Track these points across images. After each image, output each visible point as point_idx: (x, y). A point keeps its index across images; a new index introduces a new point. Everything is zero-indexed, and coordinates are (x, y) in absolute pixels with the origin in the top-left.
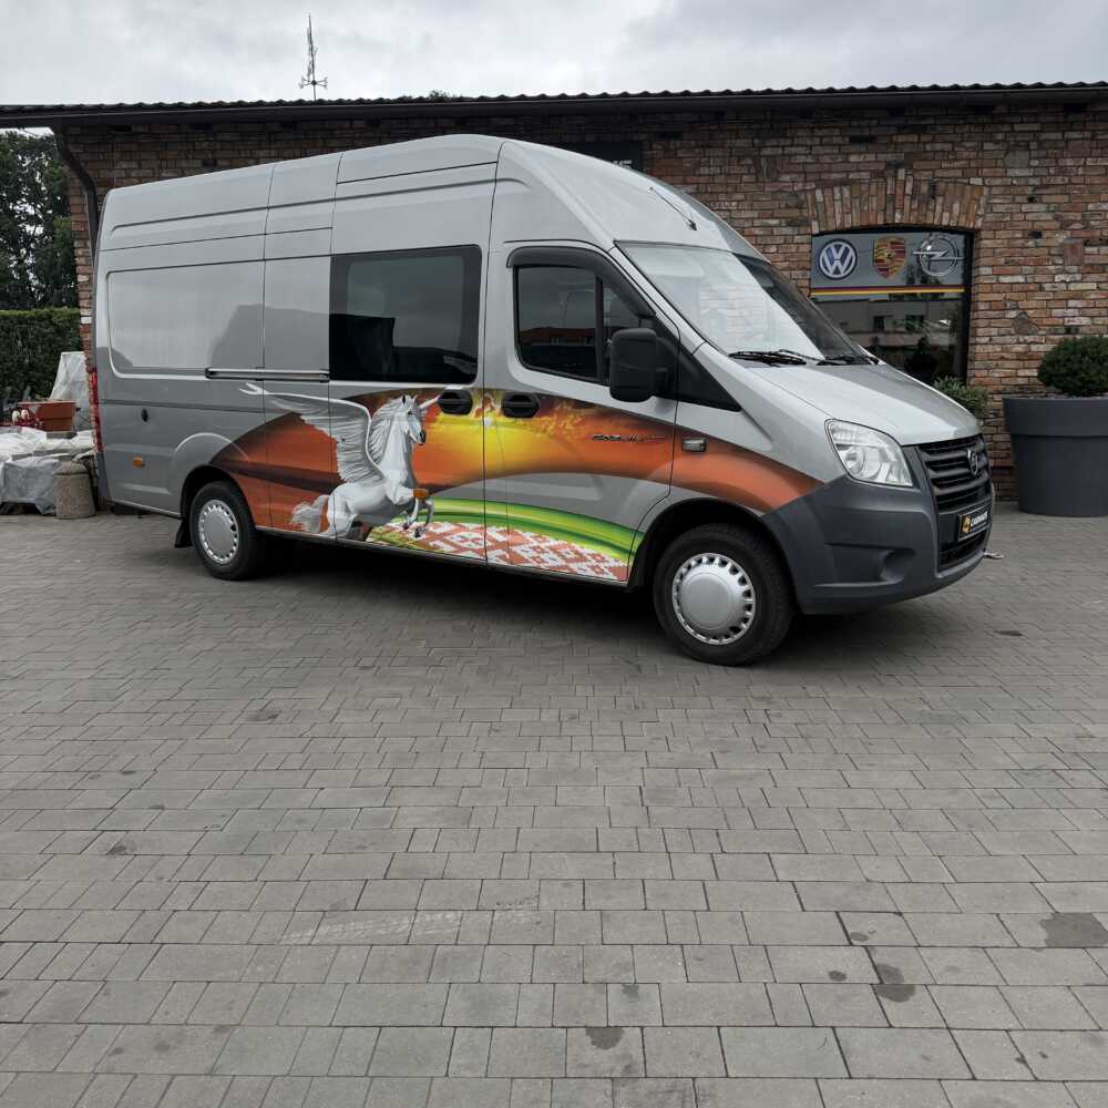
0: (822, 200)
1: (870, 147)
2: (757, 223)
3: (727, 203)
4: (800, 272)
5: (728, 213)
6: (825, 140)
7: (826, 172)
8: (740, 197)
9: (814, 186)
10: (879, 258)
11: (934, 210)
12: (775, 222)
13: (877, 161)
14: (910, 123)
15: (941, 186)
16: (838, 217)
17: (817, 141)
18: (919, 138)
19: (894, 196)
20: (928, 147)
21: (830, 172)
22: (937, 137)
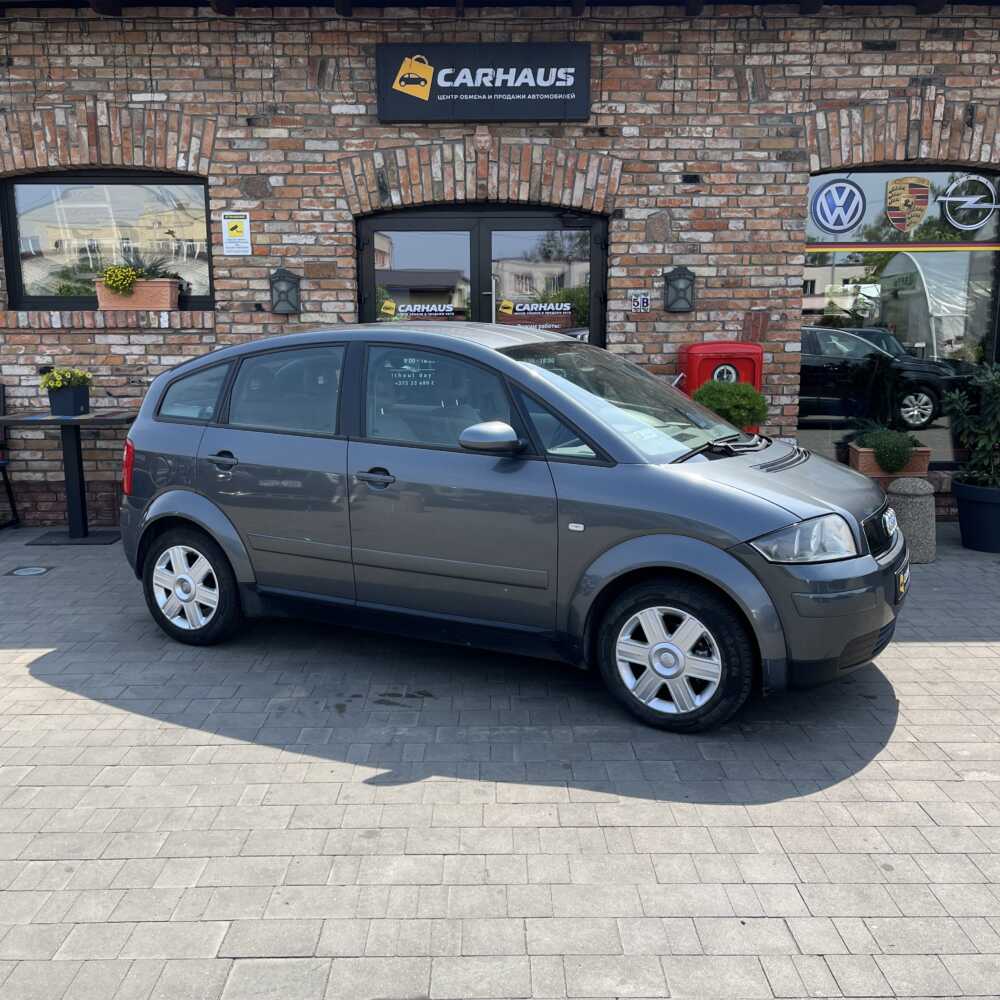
0: (825, 127)
1: (890, 56)
2: (739, 155)
3: (700, 129)
4: (795, 221)
5: (700, 142)
6: (830, 46)
7: (832, 89)
8: (717, 120)
9: (814, 108)
10: (893, 205)
11: (971, 143)
12: (763, 155)
13: (897, 75)
14: (942, 25)
15: (982, 110)
16: (845, 149)
17: (821, 45)
18: (955, 45)
19: (919, 123)
20: (965, 58)
21: (836, 88)
22: (976, 44)
